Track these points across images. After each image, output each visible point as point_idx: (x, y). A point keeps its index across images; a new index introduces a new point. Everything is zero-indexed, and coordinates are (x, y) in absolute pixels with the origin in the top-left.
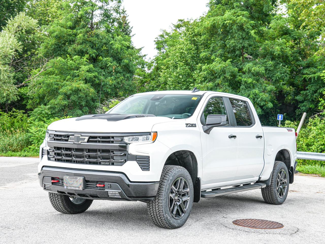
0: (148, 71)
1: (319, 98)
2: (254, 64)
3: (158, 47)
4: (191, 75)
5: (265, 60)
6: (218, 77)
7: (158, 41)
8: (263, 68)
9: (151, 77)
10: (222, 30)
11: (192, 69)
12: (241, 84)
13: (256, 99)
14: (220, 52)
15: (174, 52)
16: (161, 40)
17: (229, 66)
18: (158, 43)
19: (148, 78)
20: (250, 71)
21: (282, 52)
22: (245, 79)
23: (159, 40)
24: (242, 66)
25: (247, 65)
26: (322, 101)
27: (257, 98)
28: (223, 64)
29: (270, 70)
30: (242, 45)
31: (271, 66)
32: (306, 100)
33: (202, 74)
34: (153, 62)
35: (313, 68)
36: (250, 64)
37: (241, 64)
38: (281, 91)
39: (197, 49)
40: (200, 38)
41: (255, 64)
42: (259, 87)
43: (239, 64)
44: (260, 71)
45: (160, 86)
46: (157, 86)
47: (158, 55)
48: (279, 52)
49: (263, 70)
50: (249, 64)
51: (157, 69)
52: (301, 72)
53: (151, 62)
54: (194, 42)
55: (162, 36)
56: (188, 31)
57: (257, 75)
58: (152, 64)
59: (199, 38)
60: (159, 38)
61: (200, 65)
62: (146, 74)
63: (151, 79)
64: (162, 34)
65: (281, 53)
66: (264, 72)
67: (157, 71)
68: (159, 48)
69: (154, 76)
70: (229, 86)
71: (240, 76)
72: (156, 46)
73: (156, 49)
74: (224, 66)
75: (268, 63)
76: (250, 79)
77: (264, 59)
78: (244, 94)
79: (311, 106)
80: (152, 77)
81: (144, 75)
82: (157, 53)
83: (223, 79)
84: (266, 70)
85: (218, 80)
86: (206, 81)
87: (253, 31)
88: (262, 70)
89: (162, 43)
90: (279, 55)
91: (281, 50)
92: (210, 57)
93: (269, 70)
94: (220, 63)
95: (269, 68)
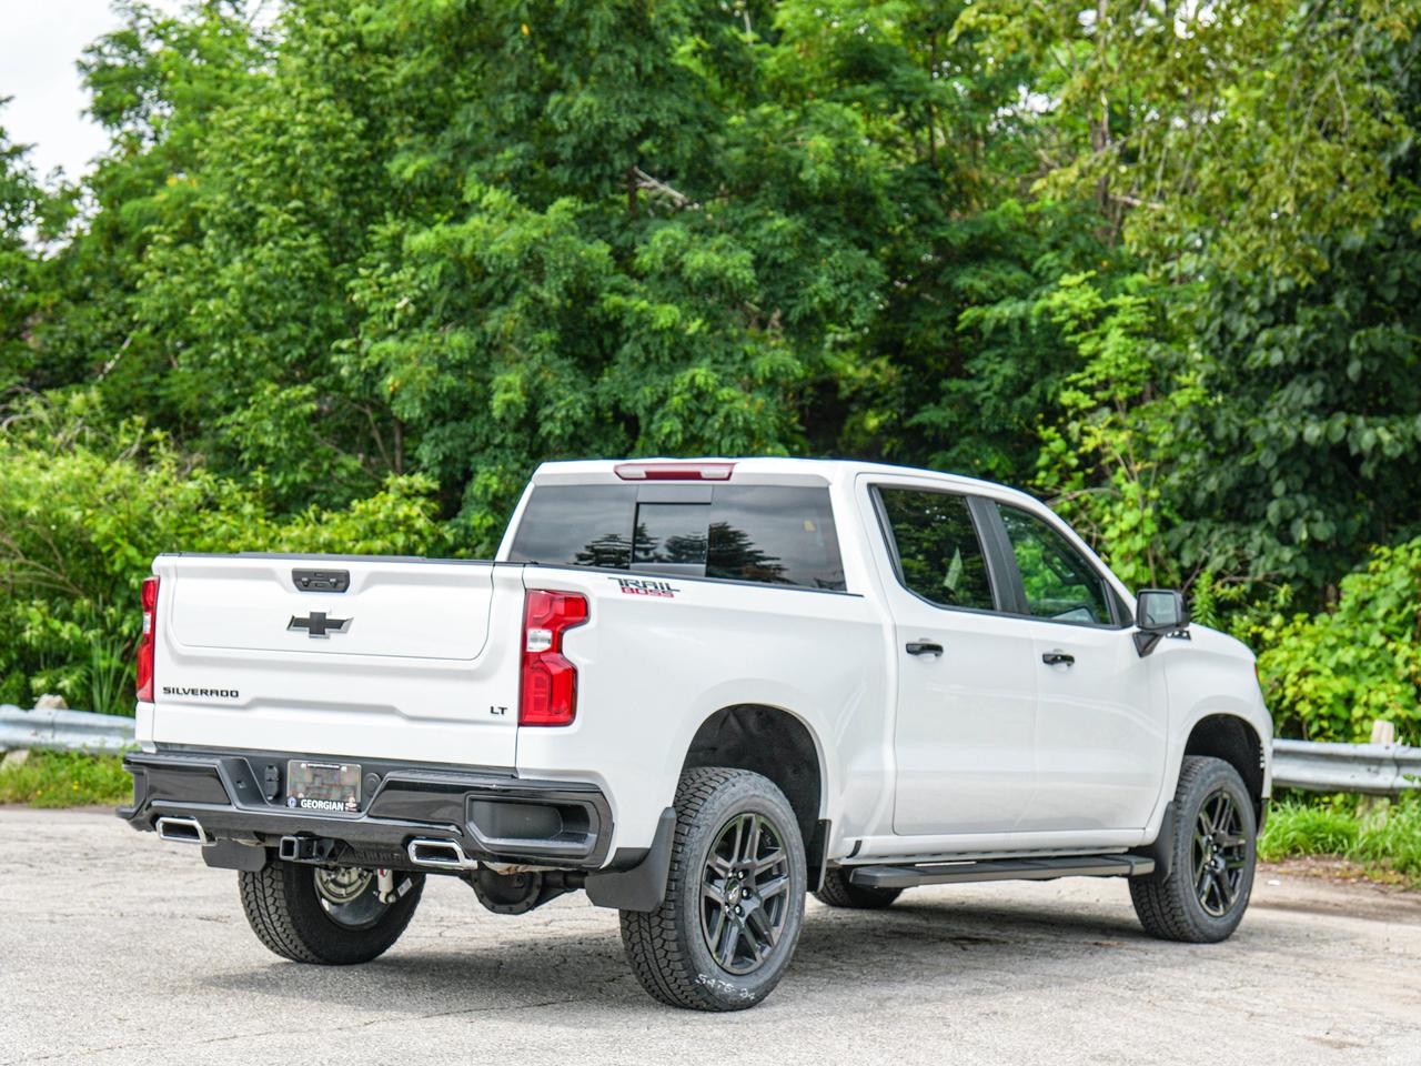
0: (39, 248)
1: (1040, 428)
2: (694, 231)
3: (108, 104)
4: (340, 285)
5: (752, 212)
6: (499, 295)
7: (105, 68)
8: (746, 256)
9: (62, 283)
10: (525, 29)
11: (344, 248)
12: (623, 338)
13: (699, 420)
14: (510, 155)
15: (232, 138)
16: (120, 62)
17: (559, 233)
18: (101, 77)
19: (45, 288)
20: (674, 269)
21: (841, 164)
22: (644, 304)
23: (110, 61)
24: (628, 235)
25: (660, 234)
26: (1053, 440)
27: (707, 415)
28: (530, 227)
29: (781, 266)
30: (643, 118)
31: (784, 245)
32: (969, 433)
33: (399, 282)
34: (77, 195)
35: (1002, 262)
36: (676, 231)
37: (623, 228)
38: (827, 385)
39: (372, 131)
40: (391, 67)
41: (705, 231)
42: (716, 353)
43: (615, 222)
44: (726, 269)
45: (124, 338)
46: (109, 337)
47: (115, 153)
48: (823, 167)
49: (745, 267)
50: (670, 231)
51: (113, 234)
52: (942, 280)
53: (63, 190)
54: (352, 93)
55: (126, 41)
56: (318, 23)
57: (712, 292)
58: (68, 208)
59: (383, 69)
60: (106, 50)
61: (393, 227)
62: (32, 266)
63: (67, 297)
64: (127, 28)
65: (837, 174)
66: (748, 275)
67: (111, 252)
68: (107, 113)
69: (88, 280)
70: (560, 349)
71: (614, 290)
72: (87, 98)
73: (89, 117)
74: (535, 233)
75: (766, 226)
76: (668, 307)
77: (749, 201)
78: (638, 388)
79: (996, 460)
80: (74, 284)
81: (24, 272)
82: (110, 143)
83: (527, 311)
84: (758, 263)
85: (497, 313)
86: (429, 321)
87: (691, 44)
88: (738, 265)
89: (130, 78)
90: (824, 182)
91: (838, 157)
92: (446, 179)
93: (775, 265)
94: (509, 219)
95: (773, 254)
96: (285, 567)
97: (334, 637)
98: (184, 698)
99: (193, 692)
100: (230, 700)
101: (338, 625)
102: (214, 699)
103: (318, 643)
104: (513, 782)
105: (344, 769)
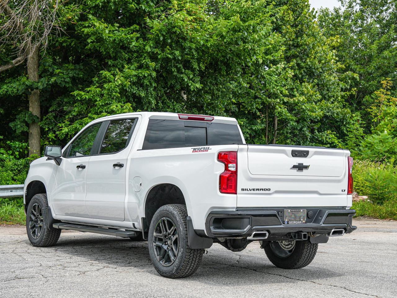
96: (289, 149)
97: (305, 171)
98: (250, 192)
99: (254, 190)
100: (267, 192)
101: (307, 167)
102: (261, 192)
103: (300, 173)
104: (345, 211)
105: (302, 211)
